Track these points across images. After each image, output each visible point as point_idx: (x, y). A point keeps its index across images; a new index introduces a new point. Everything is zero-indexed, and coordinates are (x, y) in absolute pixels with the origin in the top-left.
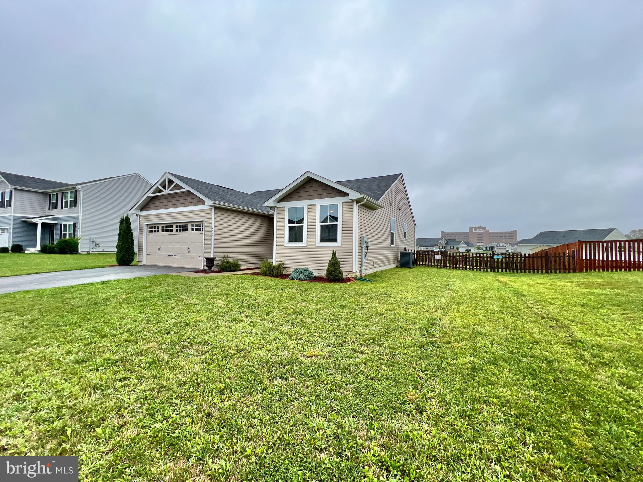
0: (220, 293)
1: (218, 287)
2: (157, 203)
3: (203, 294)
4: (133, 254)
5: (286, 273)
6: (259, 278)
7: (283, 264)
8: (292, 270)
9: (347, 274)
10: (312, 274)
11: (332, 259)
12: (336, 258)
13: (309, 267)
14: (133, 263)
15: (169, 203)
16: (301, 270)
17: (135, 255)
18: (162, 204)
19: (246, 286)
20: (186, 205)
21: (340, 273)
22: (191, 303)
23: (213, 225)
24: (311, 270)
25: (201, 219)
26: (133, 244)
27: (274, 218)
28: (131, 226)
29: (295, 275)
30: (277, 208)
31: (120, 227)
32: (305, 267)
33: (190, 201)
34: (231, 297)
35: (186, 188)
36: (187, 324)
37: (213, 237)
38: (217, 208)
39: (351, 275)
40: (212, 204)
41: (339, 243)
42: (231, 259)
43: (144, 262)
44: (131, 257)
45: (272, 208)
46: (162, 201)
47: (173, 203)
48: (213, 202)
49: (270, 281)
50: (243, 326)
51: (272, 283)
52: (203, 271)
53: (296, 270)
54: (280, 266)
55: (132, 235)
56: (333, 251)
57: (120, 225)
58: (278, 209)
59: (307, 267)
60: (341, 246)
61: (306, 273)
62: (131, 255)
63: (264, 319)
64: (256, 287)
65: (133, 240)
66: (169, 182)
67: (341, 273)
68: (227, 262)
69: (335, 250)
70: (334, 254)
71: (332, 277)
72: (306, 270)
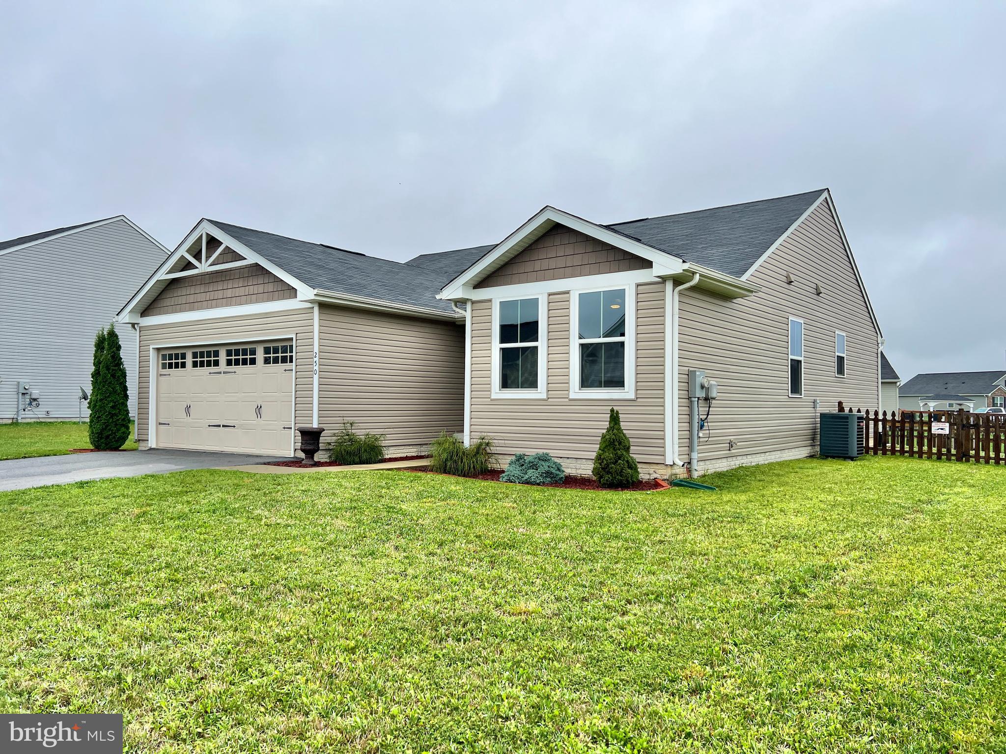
0: (338, 505)
1: (333, 494)
2: (181, 295)
3: (302, 506)
4: (126, 422)
5: (496, 467)
6: (429, 476)
7: (488, 444)
8: (509, 459)
9: (651, 471)
10: (559, 469)
11: (608, 430)
12: (619, 429)
13: (552, 453)
14: (128, 444)
15: (208, 296)
16: (531, 459)
17: (130, 426)
18: (191, 299)
19: (397, 493)
20: (250, 299)
21: (630, 467)
22: (278, 524)
23: (316, 349)
24: (556, 460)
25: (286, 333)
26: (126, 397)
27: (464, 326)
28: (122, 354)
29: (516, 471)
30: (473, 302)
31: (95, 357)
32: (541, 451)
33: (261, 289)
34: (362, 513)
35: (251, 257)
36: (277, 558)
37: (316, 377)
38: (324, 307)
39: (661, 473)
40: (313, 297)
41: (628, 391)
42: (360, 433)
43: (152, 443)
44: (123, 429)
45: (461, 303)
46: (192, 290)
47: (220, 294)
48: (316, 291)
49: (452, 484)
50: (388, 564)
51: (458, 487)
52: (295, 463)
53: (520, 458)
54: (482, 449)
55: (124, 375)
56: (612, 411)
57: (96, 351)
58: (477, 306)
59: (545, 451)
60: (633, 397)
61: (544, 467)
62: (123, 425)
63: (432, 554)
64: (419, 496)
65: (125, 389)
66: (208, 243)
67: (632, 466)
68: (352, 440)
69: (615, 408)
70: (615, 418)
71: (607, 477)
72: (545, 458)
